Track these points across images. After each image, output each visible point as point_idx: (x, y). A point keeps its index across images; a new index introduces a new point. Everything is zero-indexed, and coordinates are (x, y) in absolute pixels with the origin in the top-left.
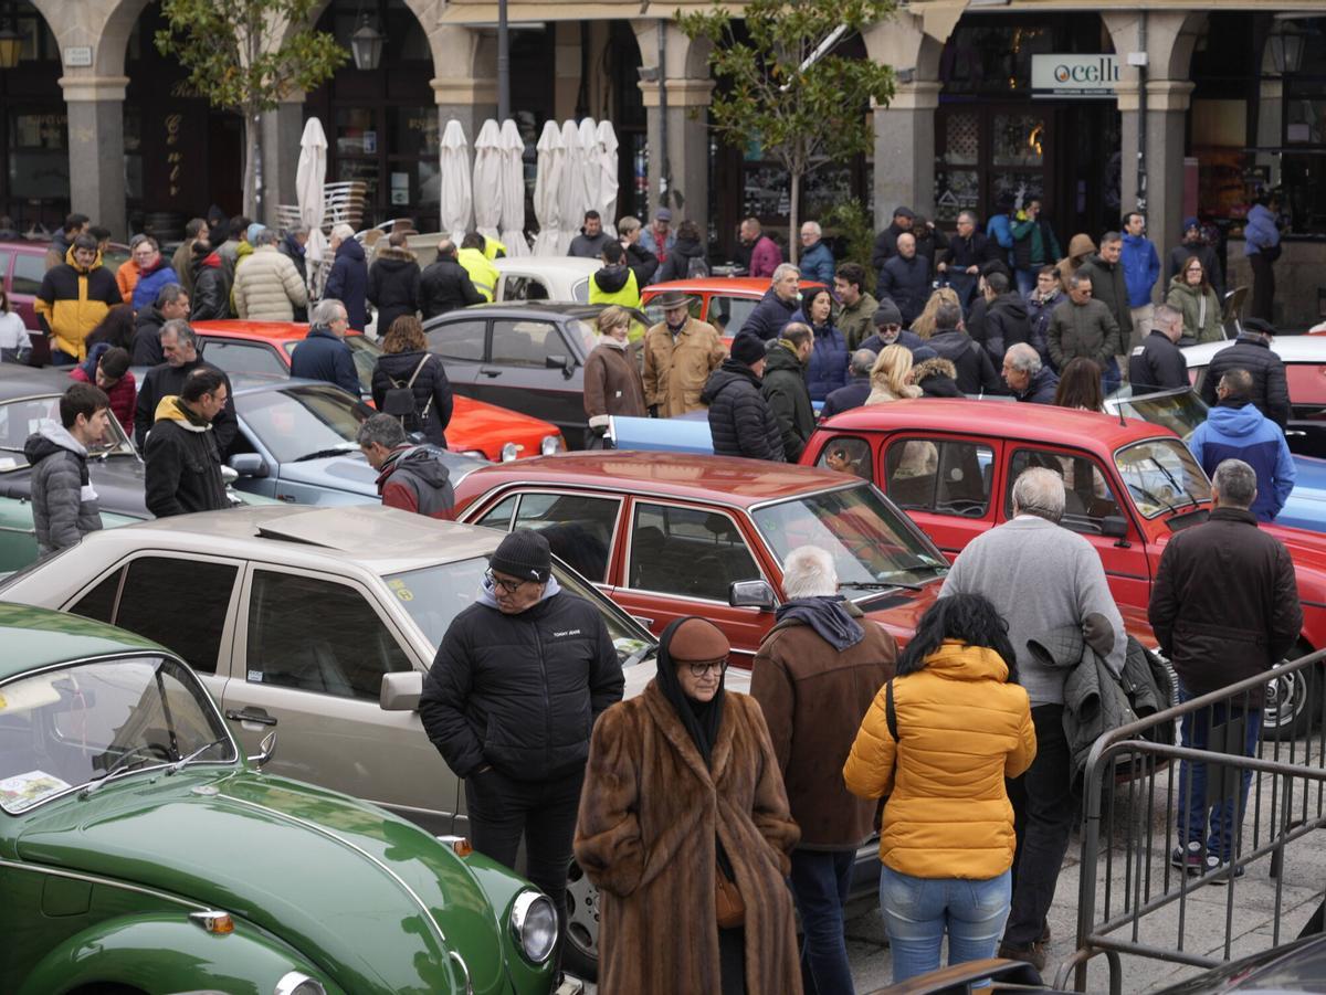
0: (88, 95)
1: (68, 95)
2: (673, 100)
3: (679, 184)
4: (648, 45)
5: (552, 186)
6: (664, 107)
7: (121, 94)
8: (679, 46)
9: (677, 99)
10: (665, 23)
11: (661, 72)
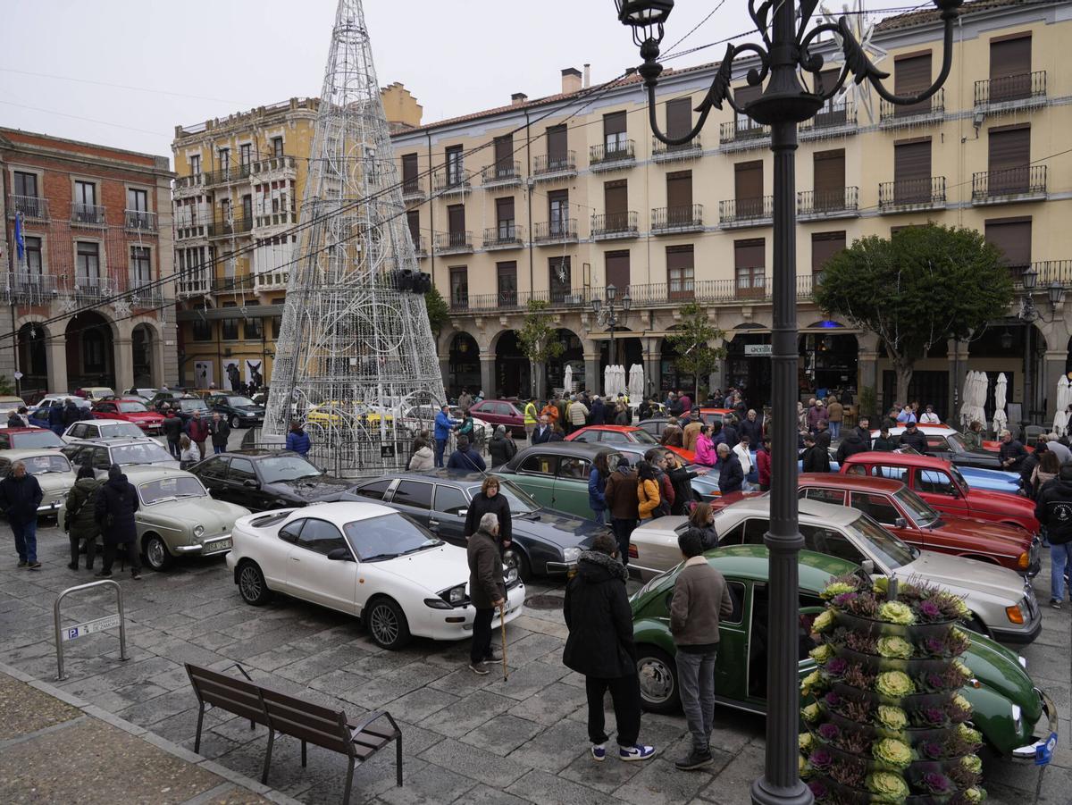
0: (487, 359)
1: (481, 359)
2: (651, 358)
3: (653, 381)
4: (644, 344)
5: (634, 382)
6: (649, 360)
7: (494, 359)
8: (653, 344)
9: (653, 358)
10: (649, 338)
11: (648, 351)
